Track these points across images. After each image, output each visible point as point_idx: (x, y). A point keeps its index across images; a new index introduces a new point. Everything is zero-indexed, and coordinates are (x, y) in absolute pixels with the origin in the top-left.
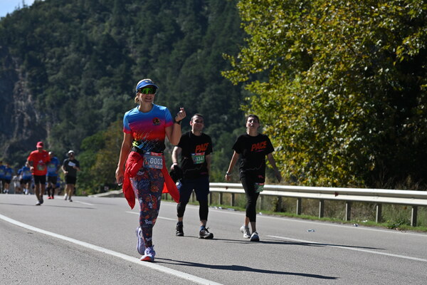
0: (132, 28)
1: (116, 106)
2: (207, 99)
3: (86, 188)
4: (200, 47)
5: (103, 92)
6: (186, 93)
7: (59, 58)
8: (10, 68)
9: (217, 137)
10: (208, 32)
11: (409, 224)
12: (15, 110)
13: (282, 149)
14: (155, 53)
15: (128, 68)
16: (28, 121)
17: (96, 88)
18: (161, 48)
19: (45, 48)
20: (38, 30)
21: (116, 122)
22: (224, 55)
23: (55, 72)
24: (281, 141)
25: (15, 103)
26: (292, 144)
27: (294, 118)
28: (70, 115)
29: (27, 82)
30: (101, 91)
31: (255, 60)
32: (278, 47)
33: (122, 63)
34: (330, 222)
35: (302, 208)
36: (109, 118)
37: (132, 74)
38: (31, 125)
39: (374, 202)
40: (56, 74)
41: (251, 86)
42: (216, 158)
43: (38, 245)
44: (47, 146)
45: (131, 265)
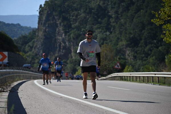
1: (104, 38)
2: (146, 33)
4: (142, 9)
5: (97, 31)
6: (136, 31)
7: (77, 16)
8: (54, 22)
9: (151, 50)
12: (57, 41)
14: (121, 12)
15: (108, 20)
16: (63, 46)
17: (94, 30)
18: (124, 10)
19: (70, 12)
21: (104, 45)
22: (153, 12)
23: (75, 23)
25: (57, 37)
29: (62, 28)
31: (167, 14)
33: (106, 17)
36: (100, 43)
37: (111, 22)
38: (64, 48)
40: (75, 24)
41: (166, 26)
42: (151, 61)
43: (64, 103)
44: (72, 57)
45: (106, 111)
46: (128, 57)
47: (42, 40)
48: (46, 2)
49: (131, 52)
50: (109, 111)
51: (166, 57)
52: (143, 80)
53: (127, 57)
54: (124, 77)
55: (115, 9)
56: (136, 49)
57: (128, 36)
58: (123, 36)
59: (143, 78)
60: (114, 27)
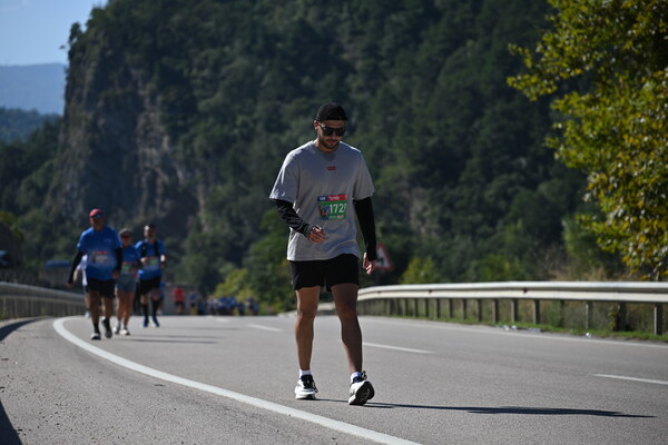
0: (345, 8)
2: (486, 131)
3: (272, 302)
4: (470, 36)
5: (298, 124)
6: (450, 121)
7: (216, 67)
8: (129, 88)
9: (508, 198)
12: (141, 165)
13: (624, 214)
14: (389, 50)
15: (341, 81)
16: (164, 183)
17: (284, 119)
18: (400, 40)
19: (191, 51)
22: (511, 47)
23: (209, 93)
24: (622, 200)
25: (140, 151)
26: (641, 203)
27: (642, 156)
28: (239, 169)
29: (159, 113)
30: (294, 124)
31: (567, 54)
32: (611, 29)
33: (329, 71)
35: (664, 322)
37: (349, 90)
38: (171, 191)
40: (211, 96)
41: (563, 102)
42: (509, 237)
43: (170, 406)
44: (200, 228)
45: (337, 437)
46: (419, 223)
47: (82, 164)
48: (96, 12)
49: (429, 206)
50: (347, 435)
51: (564, 223)
52: (477, 310)
53: (414, 224)
54: (403, 304)
55: (366, 39)
56: (451, 192)
57: (416, 141)
58: (398, 141)
59: (476, 305)
60: (363, 108)
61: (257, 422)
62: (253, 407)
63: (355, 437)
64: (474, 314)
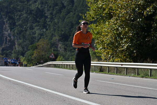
0: (46, 5)
1: (41, 33)
3: (30, 64)
4: (71, 12)
6: (67, 29)
7: (20, 16)
8: (2, 20)
10: (74, 6)
11: (149, 76)
12: (4, 35)
13: (102, 49)
14: (55, 14)
15: (45, 20)
16: (8, 39)
17: (33, 27)
18: (57, 12)
19: (15, 13)
20: (12, 6)
21: (41, 39)
22: (80, 14)
24: (101, 46)
25: (4, 33)
26: (106, 47)
27: (106, 37)
28: (24, 37)
29: (8, 25)
30: (35, 28)
31: (92, 16)
32: (100, 11)
33: (43, 18)
34: (120, 75)
35: (109, 70)
36: (38, 38)
37: (47, 22)
38: (10, 41)
39: (136, 68)
40: (19, 22)
41: (90, 25)
43: (13, 85)
44: (16, 49)
45: (47, 92)
46: (60, 49)
49: (62, 46)
50: (49, 92)
51: (89, 49)
53: (59, 49)
54: (57, 65)
55: (50, 11)
56: (66, 43)
57: (60, 32)
58: (56, 32)
59: (72, 66)
60: (49, 25)
61: (31, 89)
62: (29, 86)
63: (51, 92)
64: (71, 67)
